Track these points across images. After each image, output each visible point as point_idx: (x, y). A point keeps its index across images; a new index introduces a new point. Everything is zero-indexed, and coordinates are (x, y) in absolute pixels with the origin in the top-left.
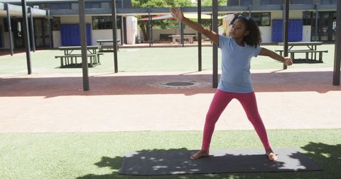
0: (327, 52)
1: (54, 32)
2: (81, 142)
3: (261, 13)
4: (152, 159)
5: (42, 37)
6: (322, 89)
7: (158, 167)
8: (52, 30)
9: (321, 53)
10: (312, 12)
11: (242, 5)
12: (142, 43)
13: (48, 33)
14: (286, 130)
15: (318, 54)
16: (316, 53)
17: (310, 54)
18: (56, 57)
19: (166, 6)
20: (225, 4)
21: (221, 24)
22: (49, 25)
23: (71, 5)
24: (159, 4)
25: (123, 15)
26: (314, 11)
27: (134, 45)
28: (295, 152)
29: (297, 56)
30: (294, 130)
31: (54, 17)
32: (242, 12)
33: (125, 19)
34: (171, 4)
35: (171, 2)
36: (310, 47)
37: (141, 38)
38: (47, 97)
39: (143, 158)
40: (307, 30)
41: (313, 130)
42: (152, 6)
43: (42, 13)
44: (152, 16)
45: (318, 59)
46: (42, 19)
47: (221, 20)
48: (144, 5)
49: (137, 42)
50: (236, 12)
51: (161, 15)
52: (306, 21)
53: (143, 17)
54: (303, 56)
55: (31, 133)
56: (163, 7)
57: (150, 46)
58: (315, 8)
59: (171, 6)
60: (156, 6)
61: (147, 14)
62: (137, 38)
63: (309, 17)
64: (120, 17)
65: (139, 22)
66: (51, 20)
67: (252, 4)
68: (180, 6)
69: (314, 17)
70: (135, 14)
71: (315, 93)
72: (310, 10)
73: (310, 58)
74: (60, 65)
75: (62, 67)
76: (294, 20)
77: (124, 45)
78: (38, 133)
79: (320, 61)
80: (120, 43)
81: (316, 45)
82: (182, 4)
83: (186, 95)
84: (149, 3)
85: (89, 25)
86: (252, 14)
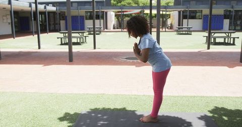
0: (238, 38)
1: (61, 21)
2: (54, 100)
3: (196, 10)
4: (99, 115)
5: (53, 24)
6: (231, 65)
7: (102, 122)
8: (60, 20)
9: (234, 38)
10: (230, 11)
11: (183, 5)
12: (117, 28)
13: (57, 22)
14: (202, 97)
15: (232, 39)
16: (230, 38)
17: (227, 39)
18: (58, 38)
19: (134, 5)
20: (173, 4)
21: (170, 17)
22: (58, 17)
23: (72, 4)
24: (129, 4)
25: (105, 11)
26: (232, 10)
27: (112, 30)
28: (203, 115)
29: (218, 40)
30: (207, 97)
31: (61, 12)
32: (183, 10)
33: (106, 13)
34: (137, 4)
35: (137, 3)
36: (227, 34)
37: (117, 25)
38: (45, 66)
39: (93, 115)
40: (226, 22)
41: (221, 98)
42: (125, 5)
43: (54, 9)
44: (123, 12)
45: (232, 42)
46: (54, 13)
47: (170, 15)
48: (119, 4)
49: (114, 28)
50: (179, 10)
51: (130, 11)
52: (226, 16)
53: (118, 12)
54: (222, 40)
55: (24, 93)
56: (132, 6)
57: (122, 31)
58: (233, 8)
59: (136, 5)
60: (127, 5)
61: (120, 10)
62: (114, 26)
63: (228, 13)
64: (103, 12)
65: (116, 15)
66: (60, 14)
67: (190, 4)
68: (142, 5)
69: (231, 14)
70: (113, 10)
71: (226, 68)
72: (229, 9)
73: (226, 42)
74: (60, 43)
75: (62, 44)
76: (215, 15)
77: (105, 30)
78: (29, 92)
79: (234, 44)
80: (102, 29)
81: (231, 33)
82: (144, 4)
83: (136, 67)
84: (123, 3)
85: (83, 16)
86: (190, 11)
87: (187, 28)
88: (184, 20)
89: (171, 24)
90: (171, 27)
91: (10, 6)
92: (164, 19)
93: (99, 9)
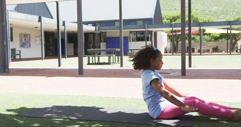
1: (101, 44)
5: (93, 47)
13: (97, 44)
23: (114, 23)
25: (154, 30)
31: (101, 32)
33: (156, 34)
37: (170, 49)
43: (92, 28)
49: (166, 53)
62: (166, 49)
64: (151, 31)
66: (99, 34)
74: (87, 63)
85: (127, 38)
91: (40, 23)
92: (234, 41)
93: (145, 28)
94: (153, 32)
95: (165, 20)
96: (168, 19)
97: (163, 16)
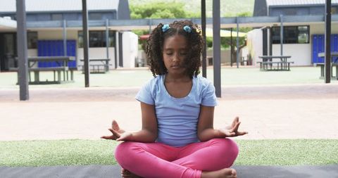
3: (297, 26)
11: (270, 15)
12: (143, 66)
25: (119, 29)
27: (133, 68)
32: (271, 25)
33: (120, 35)
37: (143, 60)
47: (245, 38)
49: (137, 65)
50: (265, 25)
62: (136, 60)
64: (114, 32)
65: (140, 41)
77: (119, 68)
85: (74, 41)
86: (284, 27)
87: (281, 58)
88: (274, 46)
89: (250, 57)
90: (250, 62)
92: (236, 49)
93: (105, 25)
94: (117, 34)
95: (133, 15)
96: (137, 13)
97: (130, 7)
